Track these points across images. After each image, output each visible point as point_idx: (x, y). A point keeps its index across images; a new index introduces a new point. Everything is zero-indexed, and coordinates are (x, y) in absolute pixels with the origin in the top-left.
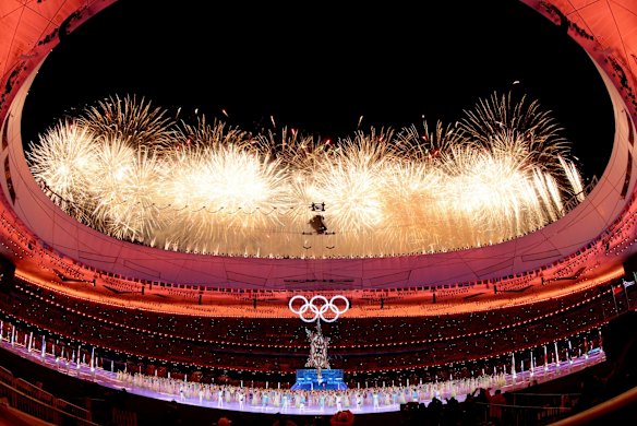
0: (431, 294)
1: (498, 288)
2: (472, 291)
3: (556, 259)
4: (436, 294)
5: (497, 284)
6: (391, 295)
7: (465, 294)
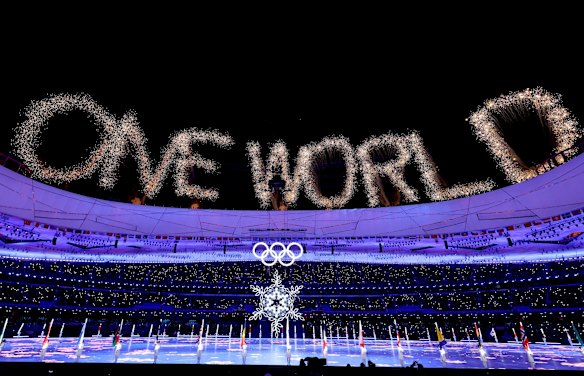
0: (378, 244)
1: (449, 244)
2: (419, 244)
3: (530, 219)
4: (382, 244)
5: (448, 239)
6: (340, 242)
7: (413, 246)
